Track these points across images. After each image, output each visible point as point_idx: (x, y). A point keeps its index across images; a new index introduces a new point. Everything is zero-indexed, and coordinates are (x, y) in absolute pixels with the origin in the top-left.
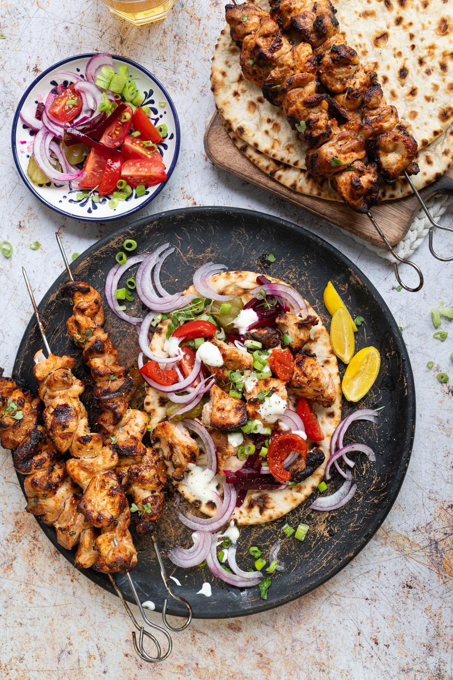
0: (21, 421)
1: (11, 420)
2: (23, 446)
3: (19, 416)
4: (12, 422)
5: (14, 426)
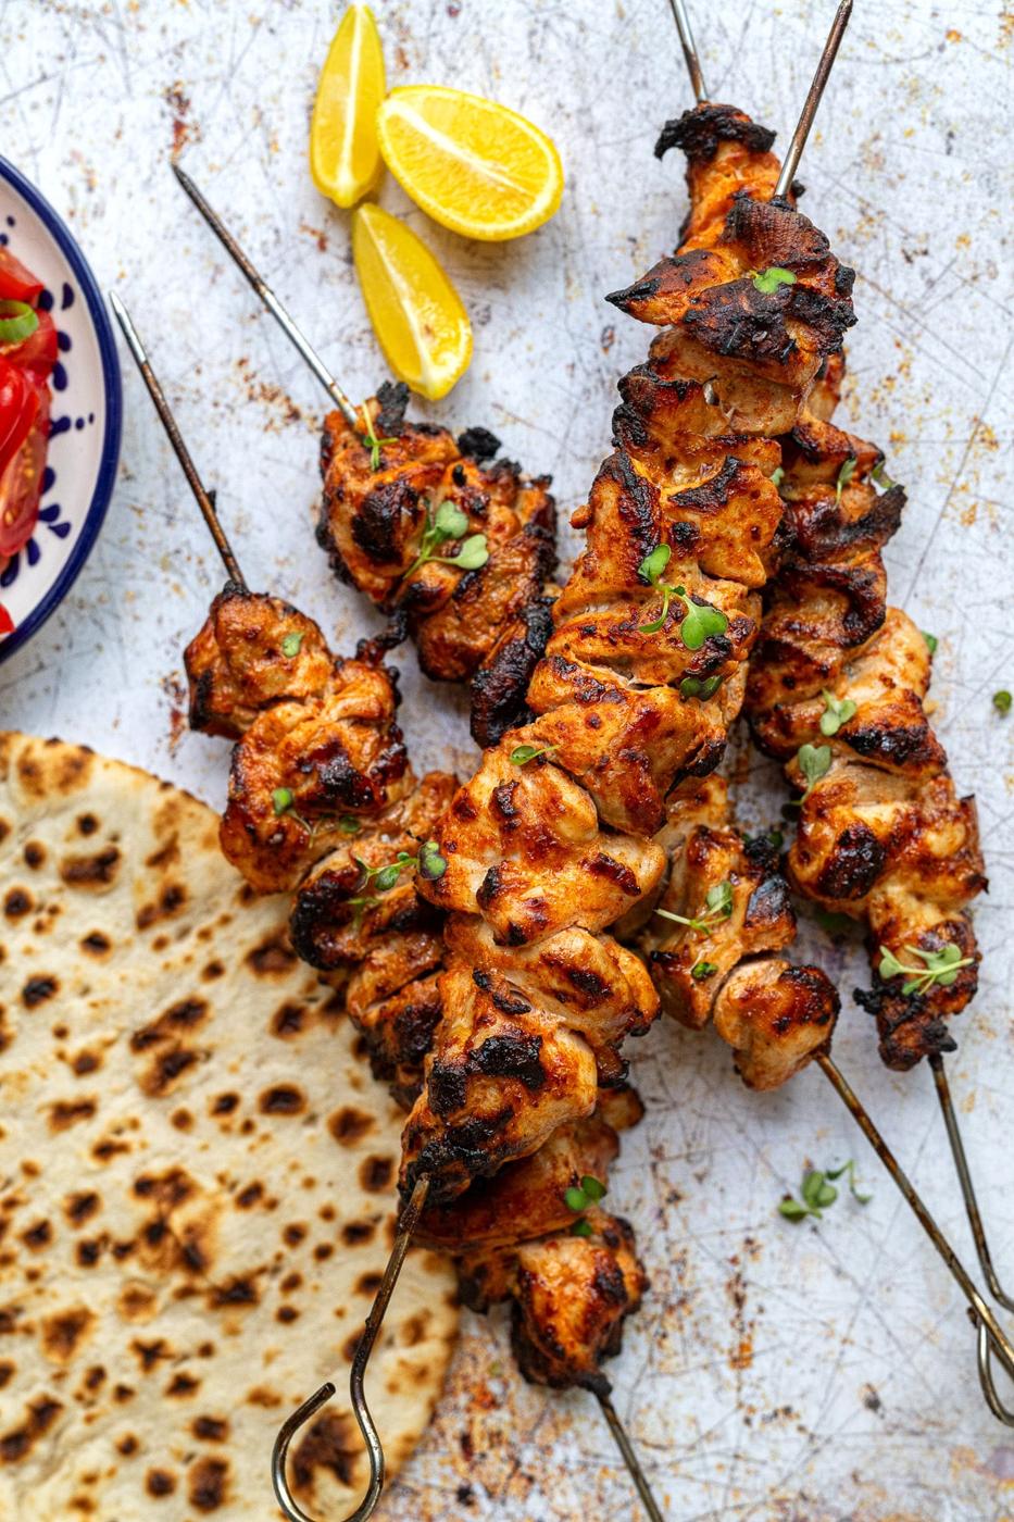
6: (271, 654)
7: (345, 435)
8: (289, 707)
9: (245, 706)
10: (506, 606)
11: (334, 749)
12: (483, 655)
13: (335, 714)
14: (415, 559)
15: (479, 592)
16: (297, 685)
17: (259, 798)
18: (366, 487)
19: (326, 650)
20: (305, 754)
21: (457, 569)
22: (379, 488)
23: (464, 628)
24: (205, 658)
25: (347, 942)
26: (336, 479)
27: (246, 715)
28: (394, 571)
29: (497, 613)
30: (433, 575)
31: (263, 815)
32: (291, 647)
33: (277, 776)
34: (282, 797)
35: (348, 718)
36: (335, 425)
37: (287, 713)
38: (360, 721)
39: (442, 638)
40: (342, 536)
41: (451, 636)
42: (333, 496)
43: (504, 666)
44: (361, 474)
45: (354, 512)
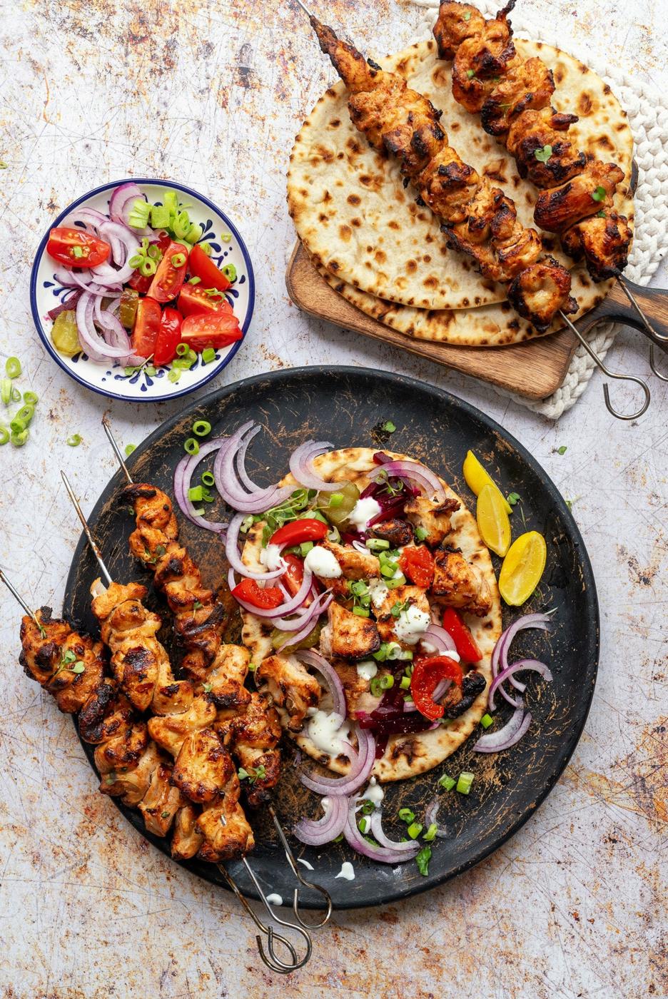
0: (82, 674)
1: (69, 675)
2: (88, 706)
3: (79, 668)
4: (71, 677)
5: (74, 683)
6: (460, 21)
7: (30, 624)
8: (468, 40)
9: (454, 44)
10: (91, 686)
11: (485, 50)
12: (82, 704)
13: (485, 38)
14: (58, 669)
15: (82, 682)
16: (471, 30)
17: (463, 75)
18: (40, 645)
19: (482, 18)
20: (475, 55)
21: (74, 673)
22: (45, 645)
23: (76, 694)
24: (439, 29)
25: (502, 123)
26: (29, 642)
27: (455, 47)
28: (49, 674)
29: (88, 689)
30: (64, 675)
31: (464, 81)
32: (467, 17)
33: (467, 65)
34: (470, 73)
35: (491, 39)
36: (27, 621)
37: (468, 42)
38: (495, 39)
39: (68, 698)
40: (31, 662)
41: (71, 697)
42: (27, 648)
43: (90, 710)
44: (39, 641)
45: (35, 654)
